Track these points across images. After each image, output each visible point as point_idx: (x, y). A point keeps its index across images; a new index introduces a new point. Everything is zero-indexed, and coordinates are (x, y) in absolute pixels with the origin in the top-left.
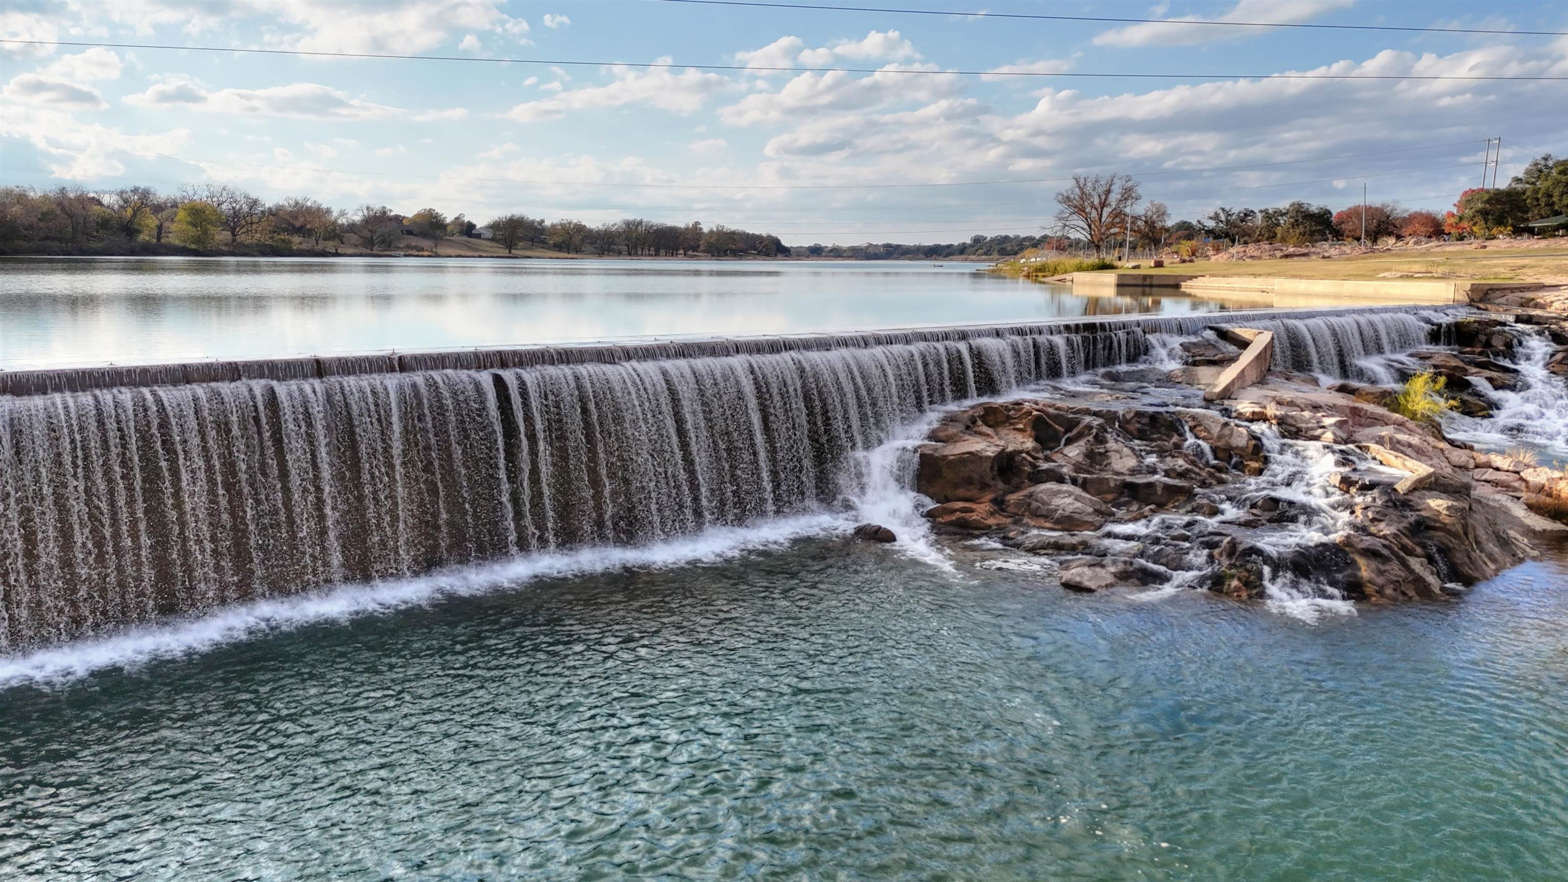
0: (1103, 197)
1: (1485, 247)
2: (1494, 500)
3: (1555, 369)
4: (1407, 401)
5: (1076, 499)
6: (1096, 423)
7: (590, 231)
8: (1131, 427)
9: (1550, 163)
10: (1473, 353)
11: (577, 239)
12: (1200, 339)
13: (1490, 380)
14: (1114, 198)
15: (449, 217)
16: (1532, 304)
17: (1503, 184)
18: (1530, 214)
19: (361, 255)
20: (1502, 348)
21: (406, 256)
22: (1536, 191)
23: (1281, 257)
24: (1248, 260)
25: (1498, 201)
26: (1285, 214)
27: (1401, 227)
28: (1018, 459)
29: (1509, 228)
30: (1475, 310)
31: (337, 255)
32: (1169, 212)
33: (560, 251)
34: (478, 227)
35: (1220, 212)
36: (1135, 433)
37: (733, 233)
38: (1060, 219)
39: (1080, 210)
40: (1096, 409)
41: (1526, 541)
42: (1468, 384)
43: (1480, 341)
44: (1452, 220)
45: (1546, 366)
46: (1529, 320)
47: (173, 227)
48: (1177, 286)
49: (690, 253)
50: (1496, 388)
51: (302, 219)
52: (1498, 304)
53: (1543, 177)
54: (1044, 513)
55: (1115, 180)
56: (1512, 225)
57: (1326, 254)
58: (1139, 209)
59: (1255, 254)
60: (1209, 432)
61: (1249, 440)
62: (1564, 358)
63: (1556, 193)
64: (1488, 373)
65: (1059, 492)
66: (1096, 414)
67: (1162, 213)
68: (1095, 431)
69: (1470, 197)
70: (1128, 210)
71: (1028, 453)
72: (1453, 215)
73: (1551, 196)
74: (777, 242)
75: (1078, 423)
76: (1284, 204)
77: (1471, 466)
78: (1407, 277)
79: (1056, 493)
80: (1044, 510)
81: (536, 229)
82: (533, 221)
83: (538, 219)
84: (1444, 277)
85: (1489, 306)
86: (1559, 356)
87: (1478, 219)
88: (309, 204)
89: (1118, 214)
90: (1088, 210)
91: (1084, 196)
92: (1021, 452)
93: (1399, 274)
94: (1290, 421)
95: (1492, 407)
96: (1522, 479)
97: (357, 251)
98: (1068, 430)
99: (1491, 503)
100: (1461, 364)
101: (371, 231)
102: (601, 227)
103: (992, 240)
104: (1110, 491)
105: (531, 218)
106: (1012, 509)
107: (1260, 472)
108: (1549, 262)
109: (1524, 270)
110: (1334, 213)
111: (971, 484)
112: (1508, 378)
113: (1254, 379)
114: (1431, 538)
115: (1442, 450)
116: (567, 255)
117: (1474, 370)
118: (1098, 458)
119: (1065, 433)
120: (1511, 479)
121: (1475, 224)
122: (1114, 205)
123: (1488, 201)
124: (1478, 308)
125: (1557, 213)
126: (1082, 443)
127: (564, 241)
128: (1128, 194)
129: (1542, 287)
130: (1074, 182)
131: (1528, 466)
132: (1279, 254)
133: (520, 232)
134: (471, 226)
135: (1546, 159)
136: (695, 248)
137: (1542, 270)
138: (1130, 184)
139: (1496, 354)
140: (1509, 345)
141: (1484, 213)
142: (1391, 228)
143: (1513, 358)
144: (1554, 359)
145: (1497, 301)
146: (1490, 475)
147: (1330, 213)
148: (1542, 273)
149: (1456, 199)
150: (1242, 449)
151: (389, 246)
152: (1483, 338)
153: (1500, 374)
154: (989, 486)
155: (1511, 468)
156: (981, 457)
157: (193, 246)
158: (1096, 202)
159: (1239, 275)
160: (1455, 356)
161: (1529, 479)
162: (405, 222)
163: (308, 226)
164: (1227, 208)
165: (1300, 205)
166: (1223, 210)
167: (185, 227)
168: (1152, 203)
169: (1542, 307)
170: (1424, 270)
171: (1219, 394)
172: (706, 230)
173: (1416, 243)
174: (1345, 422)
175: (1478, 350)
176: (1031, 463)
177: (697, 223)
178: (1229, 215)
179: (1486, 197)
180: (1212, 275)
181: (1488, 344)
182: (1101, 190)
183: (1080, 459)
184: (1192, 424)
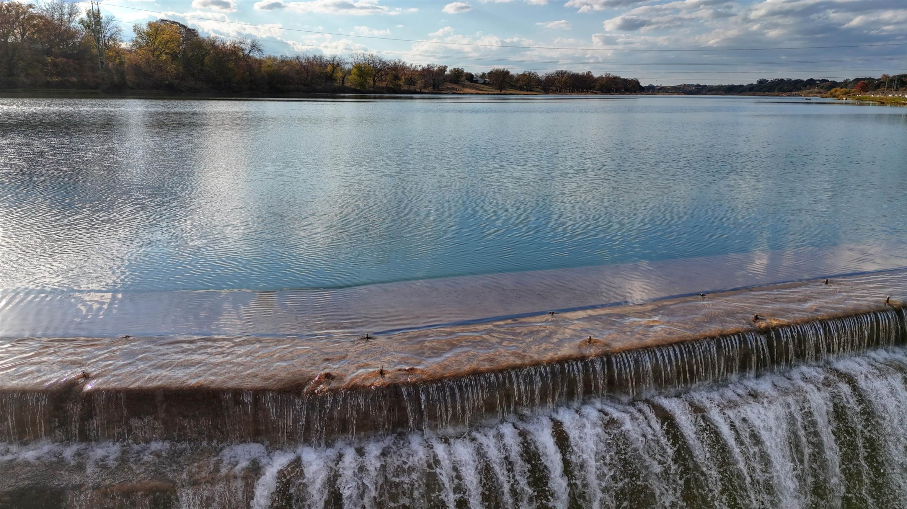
11: (533, 83)
47: (350, 77)
74: (637, 82)
101: (434, 79)
103: (772, 82)
133: (507, 79)
157: (359, 88)
167: (356, 77)
177: (589, 72)
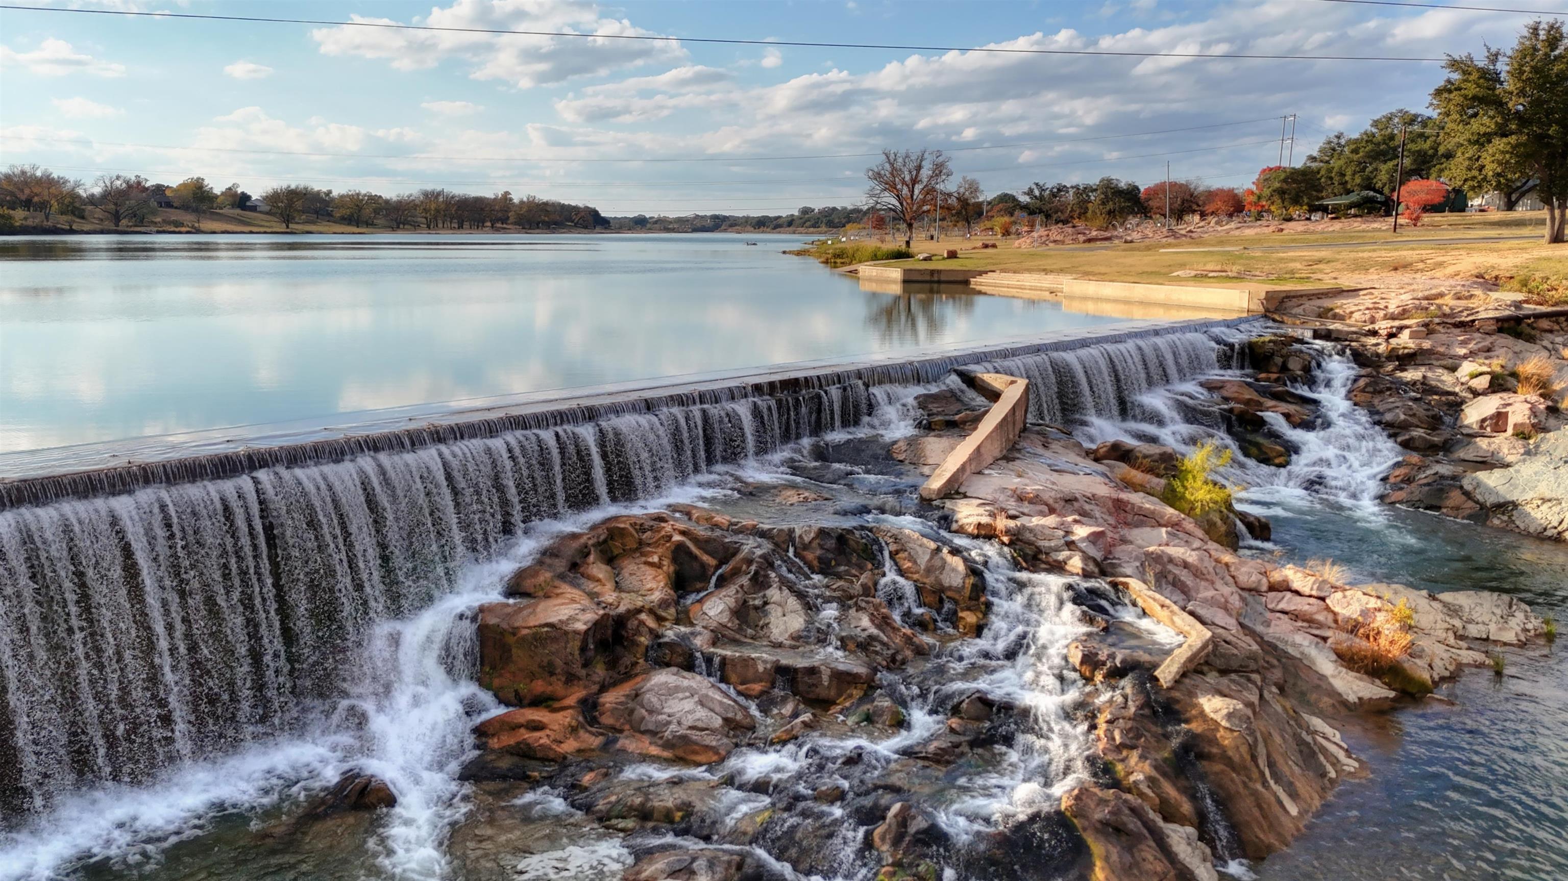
0: (914, 173)
1: (1282, 230)
2: (1294, 645)
3: (1358, 399)
4: (1186, 488)
5: (701, 703)
6: (759, 552)
7: (387, 202)
8: (810, 556)
9: (1343, 142)
10: (1268, 380)
11: (367, 212)
12: (944, 388)
13: (1287, 416)
14: (925, 173)
15: (218, 189)
16: (1330, 314)
17: (1299, 163)
18: (1324, 194)
19: (102, 232)
20: (1299, 373)
21: (159, 232)
22: (1330, 170)
23: (1085, 242)
24: (1051, 245)
25: (1295, 181)
26: (1096, 190)
27: (1204, 204)
28: (632, 624)
29: (1305, 207)
30: (1270, 324)
31: (72, 232)
32: (981, 188)
33: (349, 224)
34: (254, 198)
35: (1034, 187)
36: (815, 563)
37: (546, 204)
38: (871, 196)
39: (891, 186)
40: (766, 527)
41: (1337, 738)
42: (1262, 422)
43: (1276, 365)
44: (1253, 198)
45: (1348, 397)
46: (1327, 336)
48: (967, 282)
49: (499, 225)
50: (1295, 426)
51: (27, 191)
52: (1295, 316)
53: (1336, 156)
54: (651, 727)
55: (926, 155)
56: (1308, 204)
57: (1129, 238)
58: (951, 185)
59: (1058, 238)
60: (915, 562)
61: (967, 576)
62: (1367, 385)
63: (1349, 172)
64: (1285, 407)
65: (677, 689)
66: (763, 534)
67: (974, 188)
68: (753, 568)
69: (1269, 174)
70: (940, 187)
71: (651, 612)
72: (1252, 193)
73: (1344, 175)
74: (595, 214)
75: (737, 551)
76: (1094, 179)
77: (1264, 588)
78: (1202, 276)
79: (672, 691)
80: (651, 722)
81: (322, 201)
82: (319, 192)
83: (325, 190)
84: (1239, 278)
85: (1285, 318)
86: (1362, 382)
87: (1276, 198)
88: (39, 174)
89: (929, 191)
90: (899, 187)
91: (895, 171)
92: (639, 611)
93: (1193, 273)
94: (1028, 536)
95: (1292, 449)
96: (1328, 608)
97: (98, 227)
98: (722, 562)
99: (1291, 650)
100: (1255, 396)
101: (116, 204)
102: (395, 199)
103: (820, 212)
104: (758, 679)
105: (316, 189)
106: (607, 720)
107: (978, 631)
108: (1347, 255)
109: (1321, 266)
110: (1142, 189)
111: (552, 674)
112: (1304, 412)
113: (997, 454)
114: (1203, 777)
115: (1227, 565)
116: (355, 229)
117: (1270, 403)
118: (753, 613)
119: (718, 567)
120: (1314, 609)
121: (1273, 203)
122: (925, 180)
123: (1285, 181)
124: (1274, 320)
125: (1348, 192)
126: (732, 590)
127: (352, 215)
128: (939, 170)
129: (1340, 292)
130: (884, 157)
131: (1335, 588)
132: (1081, 238)
133: (298, 204)
134: (245, 197)
135: (1338, 137)
136: (504, 220)
137: (1338, 265)
138: (941, 159)
139: (1294, 380)
140: (1307, 369)
141: (1281, 192)
142: (1195, 207)
143: (1311, 382)
144: (1356, 386)
145: (1294, 311)
146: (1288, 602)
147: (1138, 189)
148: (1339, 270)
149: (1255, 177)
150: (958, 590)
151: (142, 221)
152: (1279, 360)
153: (1298, 408)
154: (579, 679)
155: (1314, 593)
156: (566, 633)
158: (907, 178)
159: (1030, 270)
160: (1248, 384)
161: (1337, 609)
162: (168, 193)
163: (36, 199)
164: (1041, 183)
165: (1109, 181)
166: (1037, 184)
168: (964, 178)
169: (1341, 318)
170: (1219, 268)
171: (940, 490)
172: (516, 201)
173: (1217, 223)
174: (1101, 534)
175: (1274, 376)
176: (651, 630)
177: (507, 193)
178: (1042, 190)
179: (1283, 176)
180: (1003, 271)
181: (1284, 368)
182: (912, 166)
183: (725, 619)
184: (893, 547)
